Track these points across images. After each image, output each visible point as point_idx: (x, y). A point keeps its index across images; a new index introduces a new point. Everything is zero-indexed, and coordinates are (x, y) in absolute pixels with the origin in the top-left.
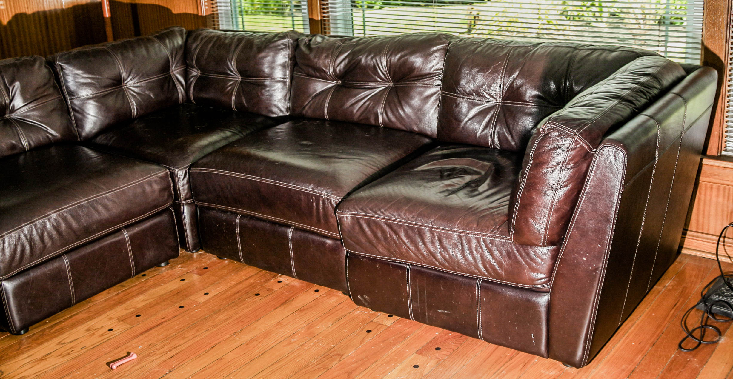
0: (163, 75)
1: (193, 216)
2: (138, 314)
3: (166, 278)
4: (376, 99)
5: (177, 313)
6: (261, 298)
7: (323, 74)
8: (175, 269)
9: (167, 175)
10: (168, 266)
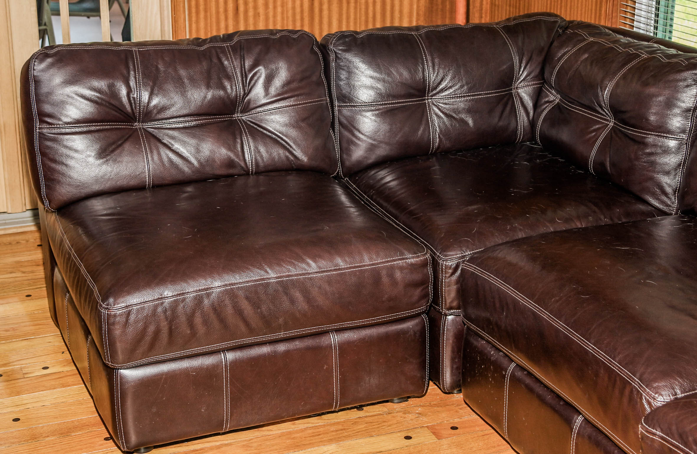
8: (409, 413)
9: (424, 264)
10: (403, 404)
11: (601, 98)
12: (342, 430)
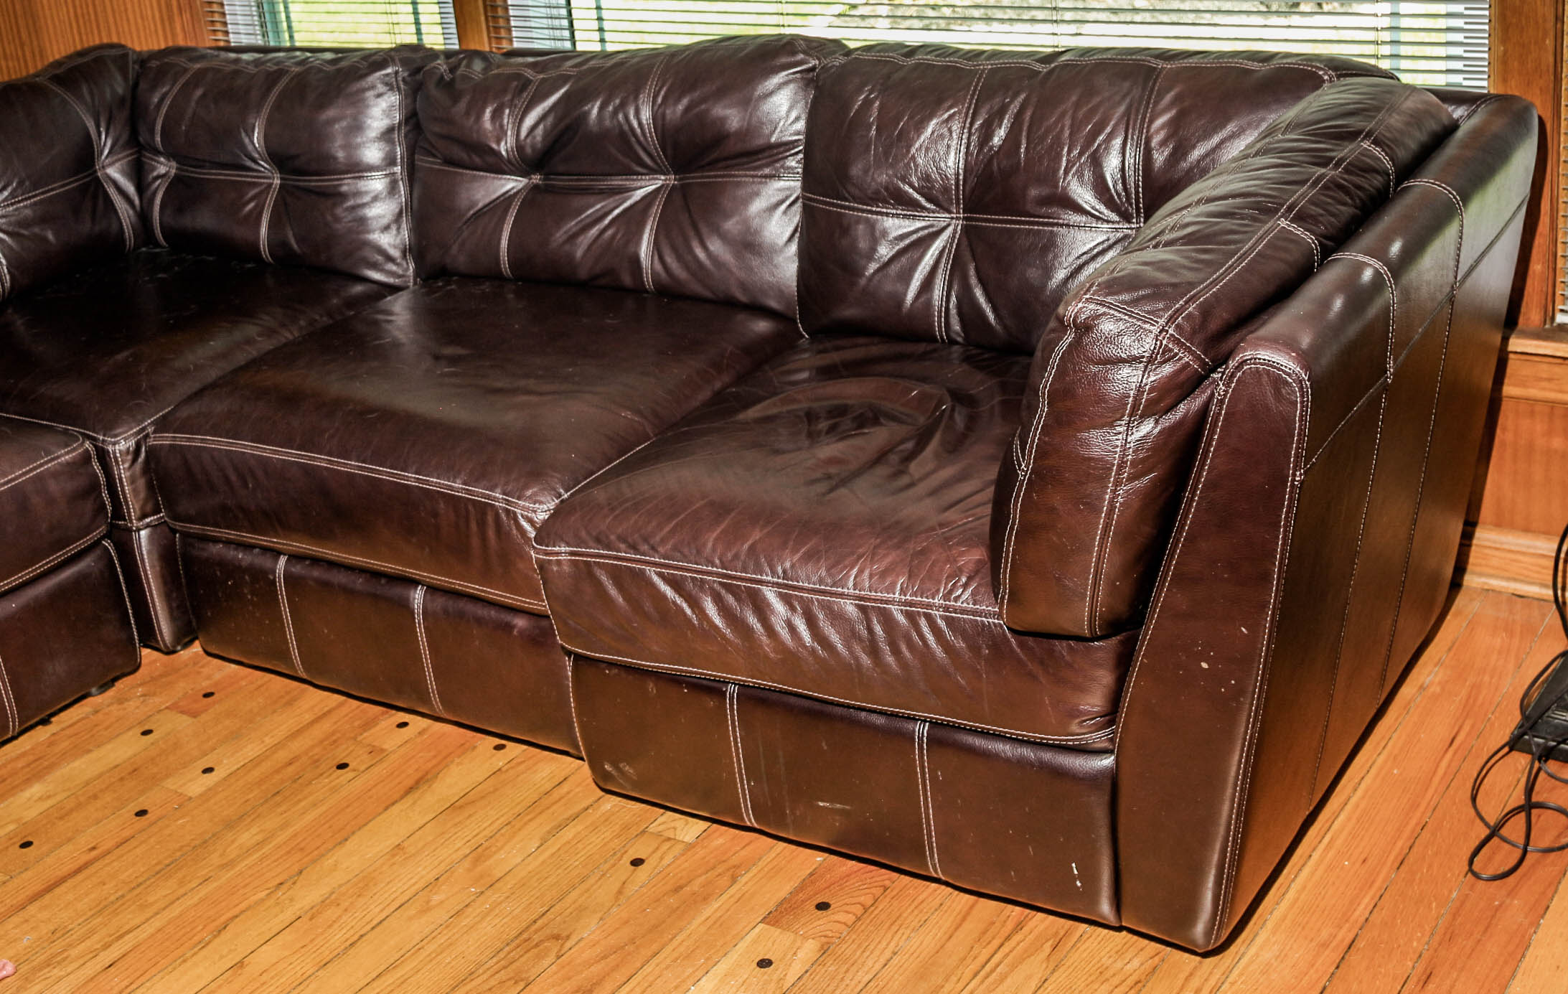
0: (76, 181)
1: (167, 556)
2: (25, 840)
3: (106, 729)
4: (635, 217)
5: (126, 833)
6: (351, 775)
7: (491, 160)
8: (127, 700)
9: (86, 458)
10: (111, 693)
11: (250, 148)
12: (36, 760)
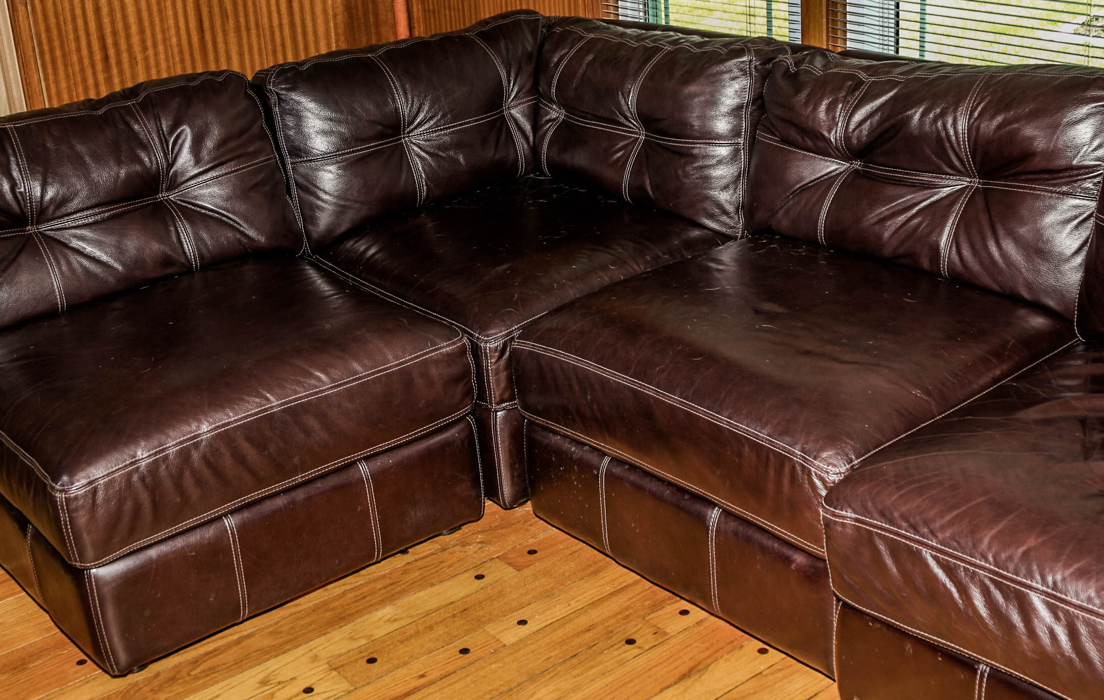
0: (487, 117)
1: (516, 435)
2: (371, 656)
3: (450, 566)
4: (938, 212)
6: (637, 651)
7: (821, 144)
8: (469, 544)
9: (462, 351)
10: (457, 535)
11: (625, 108)
12: (391, 584)
